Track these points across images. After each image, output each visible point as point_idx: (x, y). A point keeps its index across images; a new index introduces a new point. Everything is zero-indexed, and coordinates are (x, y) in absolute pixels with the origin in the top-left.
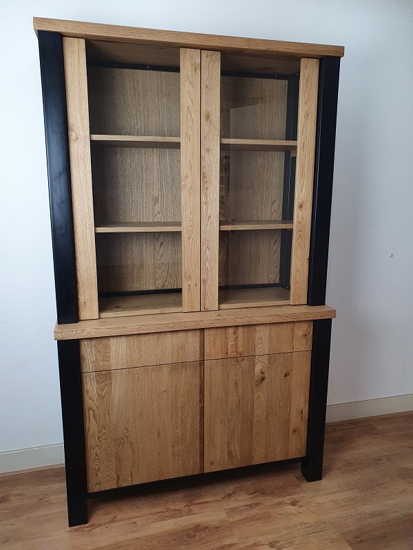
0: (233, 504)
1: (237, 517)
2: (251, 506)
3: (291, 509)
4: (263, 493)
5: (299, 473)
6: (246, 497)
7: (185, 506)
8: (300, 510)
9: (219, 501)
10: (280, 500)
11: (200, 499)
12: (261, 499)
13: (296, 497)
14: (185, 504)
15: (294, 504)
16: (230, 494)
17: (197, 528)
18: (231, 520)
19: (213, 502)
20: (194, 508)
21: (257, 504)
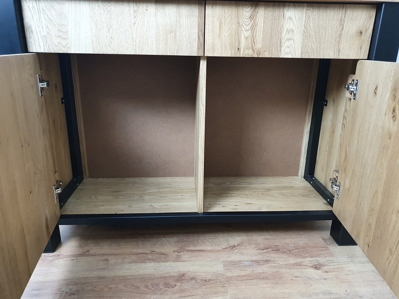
0: (235, 257)
1: (236, 272)
2: (258, 262)
3: (313, 272)
4: (277, 250)
5: (327, 234)
6: (254, 251)
7: (174, 251)
8: (325, 275)
9: (219, 251)
10: (299, 260)
11: (195, 246)
12: (273, 256)
13: (321, 260)
14: (175, 249)
15: (317, 267)
16: (234, 246)
17: (181, 278)
18: (229, 274)
19: (211, 251)
20: (185, 256)
21: (267, 261)
